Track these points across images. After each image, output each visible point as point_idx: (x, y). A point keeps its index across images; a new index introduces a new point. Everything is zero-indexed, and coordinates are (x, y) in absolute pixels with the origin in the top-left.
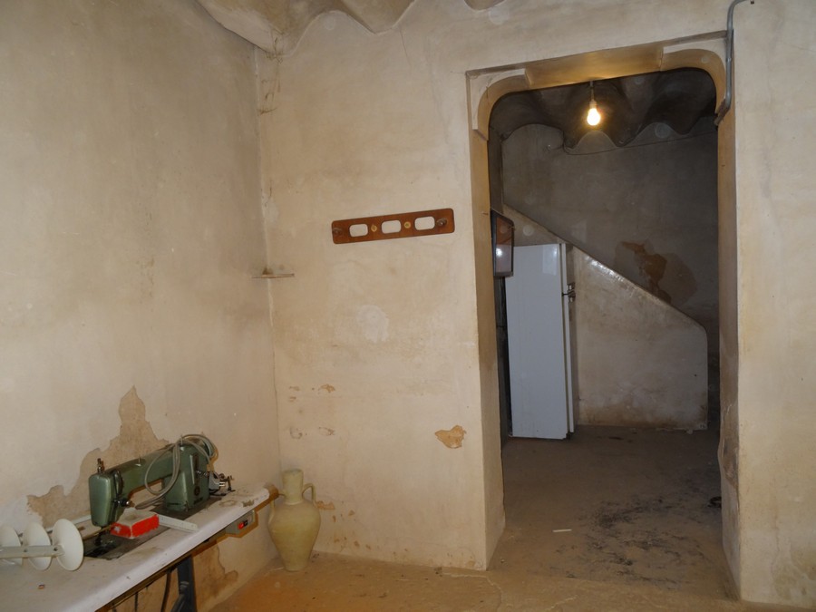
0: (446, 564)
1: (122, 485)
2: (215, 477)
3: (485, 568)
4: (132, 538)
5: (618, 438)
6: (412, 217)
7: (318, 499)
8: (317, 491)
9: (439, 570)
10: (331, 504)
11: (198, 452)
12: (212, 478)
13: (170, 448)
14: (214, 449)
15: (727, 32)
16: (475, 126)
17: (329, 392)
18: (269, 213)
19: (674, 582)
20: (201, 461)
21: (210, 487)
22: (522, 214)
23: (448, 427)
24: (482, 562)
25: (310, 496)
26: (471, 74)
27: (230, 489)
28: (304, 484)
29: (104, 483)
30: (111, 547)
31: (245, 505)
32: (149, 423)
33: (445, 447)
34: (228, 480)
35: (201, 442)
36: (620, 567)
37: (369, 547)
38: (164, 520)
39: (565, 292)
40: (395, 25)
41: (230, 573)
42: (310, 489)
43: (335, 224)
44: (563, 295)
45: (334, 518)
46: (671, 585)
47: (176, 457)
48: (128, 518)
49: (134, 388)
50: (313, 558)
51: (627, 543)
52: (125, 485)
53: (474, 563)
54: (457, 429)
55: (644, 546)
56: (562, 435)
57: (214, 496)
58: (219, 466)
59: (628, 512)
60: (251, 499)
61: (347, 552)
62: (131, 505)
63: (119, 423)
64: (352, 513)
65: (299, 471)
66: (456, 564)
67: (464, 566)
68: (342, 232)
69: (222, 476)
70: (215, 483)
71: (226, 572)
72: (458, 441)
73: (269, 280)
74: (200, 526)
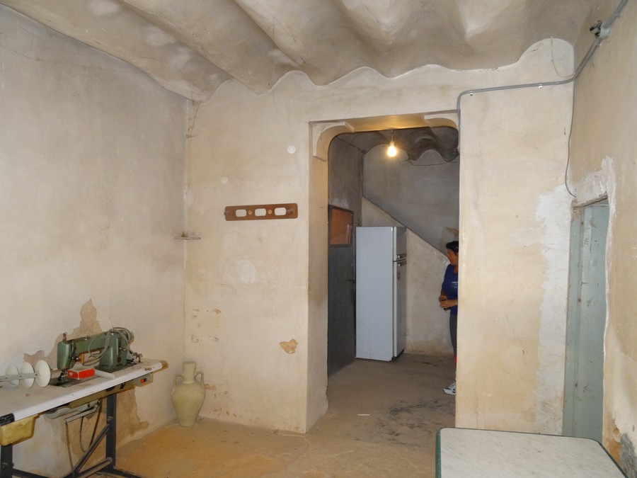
0: (281, 428)
1: (75, 349)
2: (131, 353)
3: (305, 432)
4: (78, 379)
5: (428, 363)
6: (273, 207)
7: (206, 383)
8: (206, 377)
9: (276, 432)
10: (214, 386)
11: (122, 338)
12: (128, 353)
13: (106, 333)
14: (132, 337)
15: (457, 110)
16: (315, 154)
17: (217, 313)
18: (188, 199)
19: (419, 446)
20: (123, 343)
21: (127, 358)
22: (375, 204)
23: (288, 340)
24: (303, 428)
25: (199, 379)
26: (311, 124)
27: (139, 361)
28: (197, 371)
29: (65, 348)
30: (66, 383)
31: (146, 370)
32: (98, 322)
33: (285, 352)
34: (138, 356)
35: (124, 332)
36: (390, 437)
37: (235, 415)
38: (98, 372)
39: (395, 260)
40: (270, 91)
41: (143, 422)
42: (200, 375)
43: (227, 208)
44: (394, 261)
45: (215, 395)
46: (417, 448)
47: (108, 339)
48: (77, 367)
49: (91, 300)
50: (198, 420)
51: (402, 424)
52: (77, 349)
53: (298, 428)
54: (293, 341)
55: (412, 426)
56: (389, 359)
57: (130, 363)
58: (134, 347)
59: (412, 407)
60: (150, 367)
61: (222, 418)
62: (80, 360)
63: (80, 319)
64: (226, 393)
65: (193, 362)
66: (287, 429)
67: (292, 430)
68: (230, 213)
69: (136, 354)
70: (130, 357)
71: (141, 421)
72: (293, 349)
73: (185, 241)
74: (116, 377)
